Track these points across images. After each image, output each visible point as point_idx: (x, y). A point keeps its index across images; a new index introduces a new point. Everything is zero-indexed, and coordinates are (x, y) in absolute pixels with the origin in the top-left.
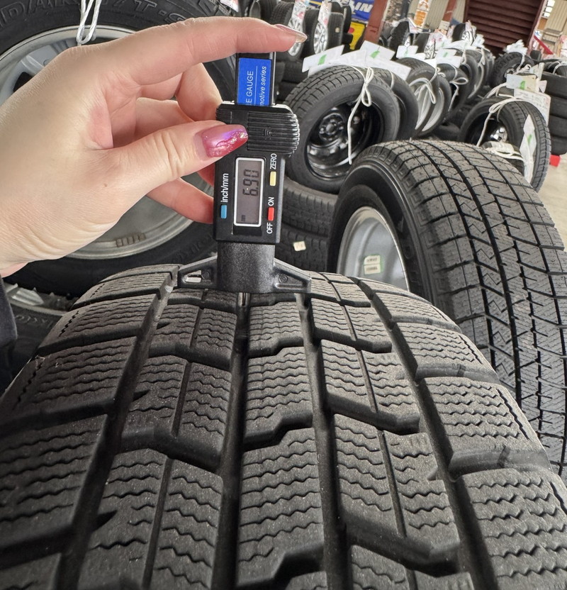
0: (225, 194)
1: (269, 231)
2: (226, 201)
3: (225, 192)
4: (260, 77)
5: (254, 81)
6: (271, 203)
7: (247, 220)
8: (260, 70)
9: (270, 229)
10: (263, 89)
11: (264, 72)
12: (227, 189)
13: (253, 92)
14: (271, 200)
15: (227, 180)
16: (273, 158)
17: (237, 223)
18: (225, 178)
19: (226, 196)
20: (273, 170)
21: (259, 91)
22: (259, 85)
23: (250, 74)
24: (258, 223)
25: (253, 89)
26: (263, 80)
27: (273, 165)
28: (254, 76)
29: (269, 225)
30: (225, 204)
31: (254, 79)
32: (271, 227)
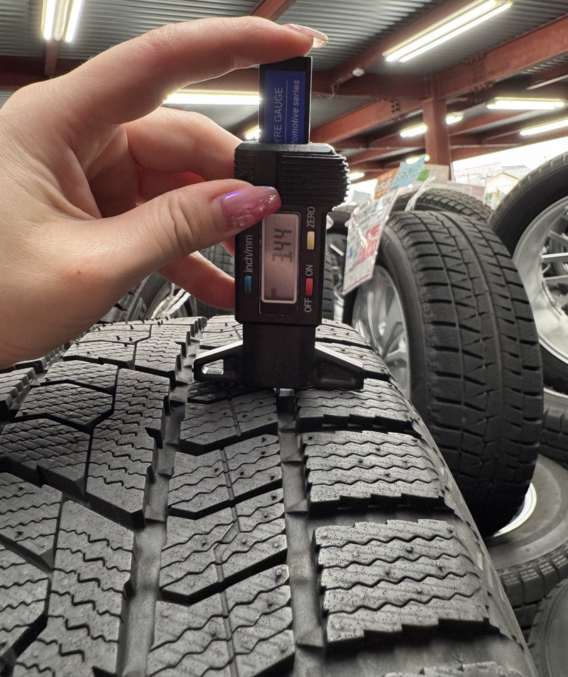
0: (249, 262)
1: (308, 309)
2: (250, 270)
3: (248, 259)
4: (291, 96)
5: (283, 101)
6: (309, 273)
7: (279, 294)
8: (291, 87)
9: (308, 306)
10: (296, 111)
11: (297, 88)
12: (252, 255)
13: (283, 116)
14: (309, 269)
15: (251, 243)
16: (311, 213)
17: (266, 298)
18: (249, 241)
19: (250, 265)
21: (291, 114)
22: (291, 107)
23: (279, 92)
24: (292, 300)
25: (283, 112)
26: (296, 99)
27: (311, 222)
28: (284, 94)
29: (307, 301)
30: (249, 274)
31: (284, 98)
32: (310, 304)
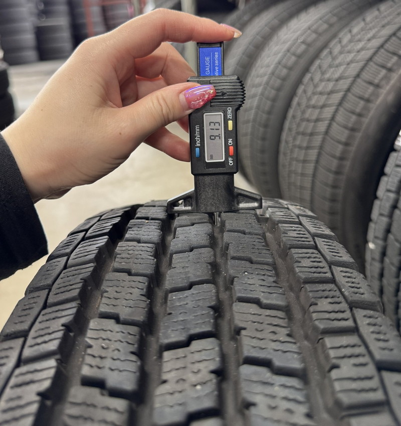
0: (198, 140)
1: (231, 164)
2: (199, 145)
3: (198, 138)
4: (214, 60)
5: (210, 64)
6: (230, 143)
8: (214, 55)
9: (231, 162)
10: (217, 68)
11: (216, 56)
12: (199, 136)
13: (210, 71)
14: (230, 141)
15: (198, 130)
16: (230, 111)
17: (208, 160)
18: (197, 129)
19: (199, 142)
20: (230, 119)
21: (214, 70)
22: (214, 66)
23: (207, 59)
24: (222, 159)
25: (210, 69)
26: (217, 62)
27: (230, 116)
28: (210, 60)
29: (230, 159)
30: (198, 147)
31: (210, 62)
32: (232, 160)
